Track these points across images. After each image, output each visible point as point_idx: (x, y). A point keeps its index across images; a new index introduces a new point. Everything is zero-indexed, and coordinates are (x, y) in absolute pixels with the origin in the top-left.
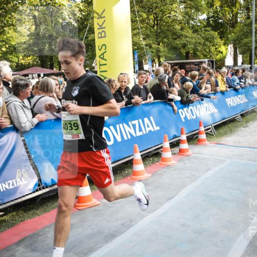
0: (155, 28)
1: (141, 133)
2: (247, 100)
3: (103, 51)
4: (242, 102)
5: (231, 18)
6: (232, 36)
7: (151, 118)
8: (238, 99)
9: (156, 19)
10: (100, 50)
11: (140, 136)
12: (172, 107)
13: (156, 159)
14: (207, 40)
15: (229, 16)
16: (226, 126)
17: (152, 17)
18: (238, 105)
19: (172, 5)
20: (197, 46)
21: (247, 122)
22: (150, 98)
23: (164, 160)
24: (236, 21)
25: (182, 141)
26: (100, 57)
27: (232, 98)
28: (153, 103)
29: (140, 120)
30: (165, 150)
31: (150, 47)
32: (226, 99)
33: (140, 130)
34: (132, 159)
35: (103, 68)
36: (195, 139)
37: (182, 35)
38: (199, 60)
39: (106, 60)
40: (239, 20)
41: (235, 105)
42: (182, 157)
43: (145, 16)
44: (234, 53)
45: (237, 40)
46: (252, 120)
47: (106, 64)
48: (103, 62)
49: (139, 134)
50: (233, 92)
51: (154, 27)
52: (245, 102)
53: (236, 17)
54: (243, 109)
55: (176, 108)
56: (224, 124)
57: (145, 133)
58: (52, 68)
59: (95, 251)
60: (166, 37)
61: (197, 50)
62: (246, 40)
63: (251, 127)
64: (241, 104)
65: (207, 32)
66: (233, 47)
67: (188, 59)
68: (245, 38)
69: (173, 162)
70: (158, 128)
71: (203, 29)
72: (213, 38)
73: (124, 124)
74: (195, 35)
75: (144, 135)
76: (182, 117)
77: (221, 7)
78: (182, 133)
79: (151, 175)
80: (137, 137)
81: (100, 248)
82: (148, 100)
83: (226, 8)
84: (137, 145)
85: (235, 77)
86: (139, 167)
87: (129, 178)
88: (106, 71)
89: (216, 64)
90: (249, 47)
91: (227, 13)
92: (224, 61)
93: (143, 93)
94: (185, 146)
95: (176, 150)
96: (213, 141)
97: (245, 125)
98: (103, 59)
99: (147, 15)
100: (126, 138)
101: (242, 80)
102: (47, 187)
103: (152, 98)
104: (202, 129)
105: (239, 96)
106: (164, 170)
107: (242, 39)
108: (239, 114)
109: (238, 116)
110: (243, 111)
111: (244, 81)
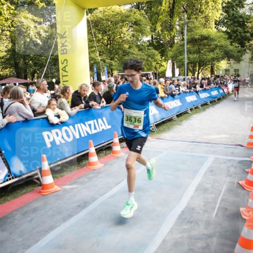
0: (109, 46)
1: (96, 131)
2: (181, 104)
3: (65, 64)
4: (177, 106)
5: (169, 40)
6: (170, 54)
7: (104, 119)
8: (175, 103)
9: (109, 39)
10: (62, 64)
11: (95, 134)
12: (121, 109)
13: (108, 152)
14: (150, 56)
15: (168, 38)
16: (165, 125)
17: (106, 38)
18: (174, 108)
19: (121, 28)
21: (181, 121)
22: (103, 102)
23: (114, 152)
24: (174, 42)
26: (62, 69)
28: (106, 107)
29: (95, 121)
30: (115, 144)
31: (104, 61)
33: (95, 128)
34: (88, 153)
35: (65, 78)
37: (129, 52)
38: (145, 73)
39: (67, 72)
40: (176, 41)
41: (172, 108)
43: (100, 36)
44: (172, 67)
45: (174, 57)
47: (67, 76)
48: (65, 74)
49: (94, 132)
50: (170, 98)
51: (107, 46)
52: (180, 106)
53: (174, 40)
54: (178, 111)
56: (163, 123)
57: (99, 131)
58: (26, 78)
59: (55, 229)
60: (117, 54)
62: (181, 57)
63: (185, 125)
66: (172, 62)
69: (122, 154)
70: (110, 127)
71: (146, 48)
72: (154, 55)
73: (82, 124)
74: (140, 53)
75: (98, 133)
77: (162, 31)
79: (103, 165)
80: (92, 134)
81: (59, 226)
82: (102, 104)
83: (165, 32)
84: (91, 141)
85: (172, 86)
86: (94, 159)
87: (85, 168)
88: (67, 81)
89: (159, 75)
91: (166, 36)
92: (165, 73)
93: (98, 99)
97: (180, 123)
98: (65, 71)
99: (102, 36)
100: (83, 136)
102: (16, 177)
103: (105, 103)
105: (175, 101)
106: (115, 160)
107: (178, 56)
108: (175, 115)
109: (174, 117)
110: (178, 113)
111: (178, 89)
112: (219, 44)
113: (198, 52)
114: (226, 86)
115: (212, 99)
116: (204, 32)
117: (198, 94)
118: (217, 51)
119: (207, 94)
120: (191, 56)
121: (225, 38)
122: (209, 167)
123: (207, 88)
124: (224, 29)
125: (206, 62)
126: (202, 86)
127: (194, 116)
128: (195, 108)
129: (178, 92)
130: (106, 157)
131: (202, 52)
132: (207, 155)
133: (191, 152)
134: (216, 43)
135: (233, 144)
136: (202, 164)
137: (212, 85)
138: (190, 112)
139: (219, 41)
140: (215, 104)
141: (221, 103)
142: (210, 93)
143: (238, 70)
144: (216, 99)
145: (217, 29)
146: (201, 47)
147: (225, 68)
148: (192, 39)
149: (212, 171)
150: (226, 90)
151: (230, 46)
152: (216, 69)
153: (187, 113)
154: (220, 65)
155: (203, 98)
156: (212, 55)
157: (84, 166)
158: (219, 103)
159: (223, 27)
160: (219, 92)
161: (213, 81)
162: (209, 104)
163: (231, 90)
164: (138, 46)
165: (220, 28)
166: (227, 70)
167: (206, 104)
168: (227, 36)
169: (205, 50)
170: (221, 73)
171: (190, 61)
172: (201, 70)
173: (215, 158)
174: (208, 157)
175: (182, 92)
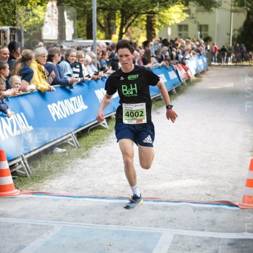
2: (86, 107)
4: (77, 111)
8: (71, 106)
18: (70, 117)
21: (87, 148)
27: (59, 103)
32: (49, 106)
41: (65, 116)
46: (96, 144)
52: (83, 110)
54: (79, 123)
63: (96, 156)
64: (75, 114)
66: (57, 4)
90: (85, 7)
97: (84, 154)
101: (75, 70)
104: (6, 165)
105: (73, 99)
108: (74, 133)
109: (70, 137)
110: (80, 127)
111: (78, 70)
114: (184, 64)
125: (139, 8)
129: (80, 79)
132: (158, 230)
133: (119, 224)
135: (211, 199)
138: (106, 126)
143: (207, 27)
147: (178, 22)
150: (183, 71)
152: (157, 23)
153: (101, 128)
154: (167, 14)
160: (167, 77)
163: (194, 73)
166: (182, 27)
170: (170, 33)
171: (102, 5)
172: (126, 26)
173: (175, 236)
174: (160, 234)
175: (87, 78)
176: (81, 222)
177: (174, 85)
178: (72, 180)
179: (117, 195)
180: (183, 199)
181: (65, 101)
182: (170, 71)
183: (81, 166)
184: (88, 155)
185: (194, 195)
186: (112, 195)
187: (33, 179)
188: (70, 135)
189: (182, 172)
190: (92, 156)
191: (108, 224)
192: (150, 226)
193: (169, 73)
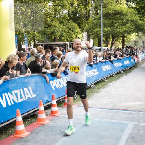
1: (22, 100)
2: (98, 73)
4: (95, 74)
5: (85, 14)
7: (30, 87)
8: (93, 72)
11: (21, 102)
12: (45, 78)
13: (33, 120)
14: (70, 29)
15: (84, 12)
18: (92, 77)
19: (44, 3)
20: (63, 34)
21: (99, 89)
22: (29, 72)
23: (40, 120)
24: (89, 16)
25: (53, 105)
27: (88, 71)
28: (31, 76)
29: (21, 90)
30: (41, 113)
34: (15, 121)
36: (62, 102)
37: (52, 25)
40: (91, 15)
41: (90, 76)
42: (53, 117)
44: (88, 38)
45: (90, 29)
46: (102, 87)
49: (20, 100)
53: (89, 13)
55: (48, 79)
57: (25, 99)
61: (63, 36)
62: (96, 30)
63: (102, 92)
64: (94, 76)
65: (70, 24)
66: (87, 34)
67: (55, 42)
68: (96, 28)
69: (47, 122)
70: (35, 95)
71: (67, 21)
72: (74, 28)
73: (8, 93)
74: (61, 25)
75: (24, 101)
76: (53, 86)
77: (79, 5)
78: (53, 99)
79: (29, 133)
80: (18, 103)
82: (27, 74)
83: (82, 7)
84: (19, 110)
86: (21, 127)
87: (12, 136)
90: (98, 34)
91: (83, 10)
94: (55, 109)
95: (49, 111)
96: (75, 104)
97: (98, 91)
100: (10, 104)
101: (94, 59)
103: (30, 72)
105: (93, 70)
106: (40, 128)
107: (94, 29)
108: (93, 83)
109: (92, 85)
110: (96, 81)
111: (95, 59)
112: (130, 19)
113: (112, 25)
114: (137, 56)
115: (124, 68)
116: (117, 7)
117: (113, 64)
118: (129, 25)
119: (120, 63)
120: (106, 29)
121: (135, 13)
122: (130, 134)
123: (120, 58)
124: (133, 5)
125: (119, 35)
126: (116, 56)
127: (110, 84)
128: (110, 76)
130: (31, 125)
131: (116, 25)
132: (127, 122)
133: (111, 119)
134: (127, 17)
136: (123, 131)
137: (125, 55)
138: (106, 80)
139: (130, 17)
140: (127, 73)
141: (133, 71)
142: (123, 63)
144: (128, 68)
145: (128, 5)
146: (114, 21)
147: (134, 39)
148: (107, 13)
149: (133, 138)
150: (137, 59)
151: (140, 21)
152: (126, 40)
153: (104, 81)
154: (130, 37)
155: (117, 67)
156: (124, 28)
157: (11, 134)
158: (131, 71)
159: (132, 3)
160: (130, 61)
161: (125, 52)
162: (123, 72)
163: (141, 60)
164: (59, 19)
165: (130, 4)
166: (136, 42)
167: (120, 73)
168: (137, 12)
169: (117, 23)
170: (131, 44)
171: (105, 33)
172: (114, 42)
173: (134, 125)
174: (128, 124)
175: (98, 62)
176: (97, 118)
177: (133, 65)
178: (93, 101)
179: (110, 108)
180: (137, 110)
181: (90, 71)
182: (131, 59)
183: (97, 96)
184: (99, 92)
185: (141, 108)
186: (109, 108)
187: (78, 101)
188: (92, 84)
189: (136, 99)
190: (100, 92)
191: (107, 119)
192: (124, 120)
193: (131, 60)
